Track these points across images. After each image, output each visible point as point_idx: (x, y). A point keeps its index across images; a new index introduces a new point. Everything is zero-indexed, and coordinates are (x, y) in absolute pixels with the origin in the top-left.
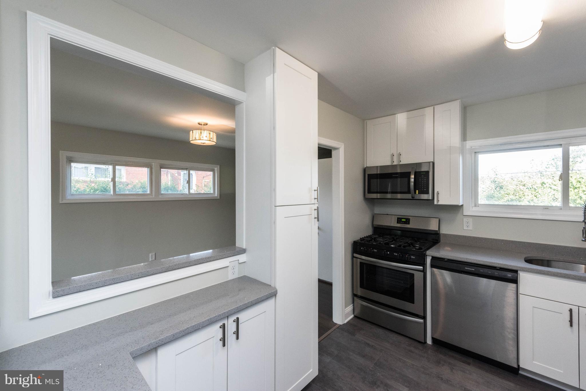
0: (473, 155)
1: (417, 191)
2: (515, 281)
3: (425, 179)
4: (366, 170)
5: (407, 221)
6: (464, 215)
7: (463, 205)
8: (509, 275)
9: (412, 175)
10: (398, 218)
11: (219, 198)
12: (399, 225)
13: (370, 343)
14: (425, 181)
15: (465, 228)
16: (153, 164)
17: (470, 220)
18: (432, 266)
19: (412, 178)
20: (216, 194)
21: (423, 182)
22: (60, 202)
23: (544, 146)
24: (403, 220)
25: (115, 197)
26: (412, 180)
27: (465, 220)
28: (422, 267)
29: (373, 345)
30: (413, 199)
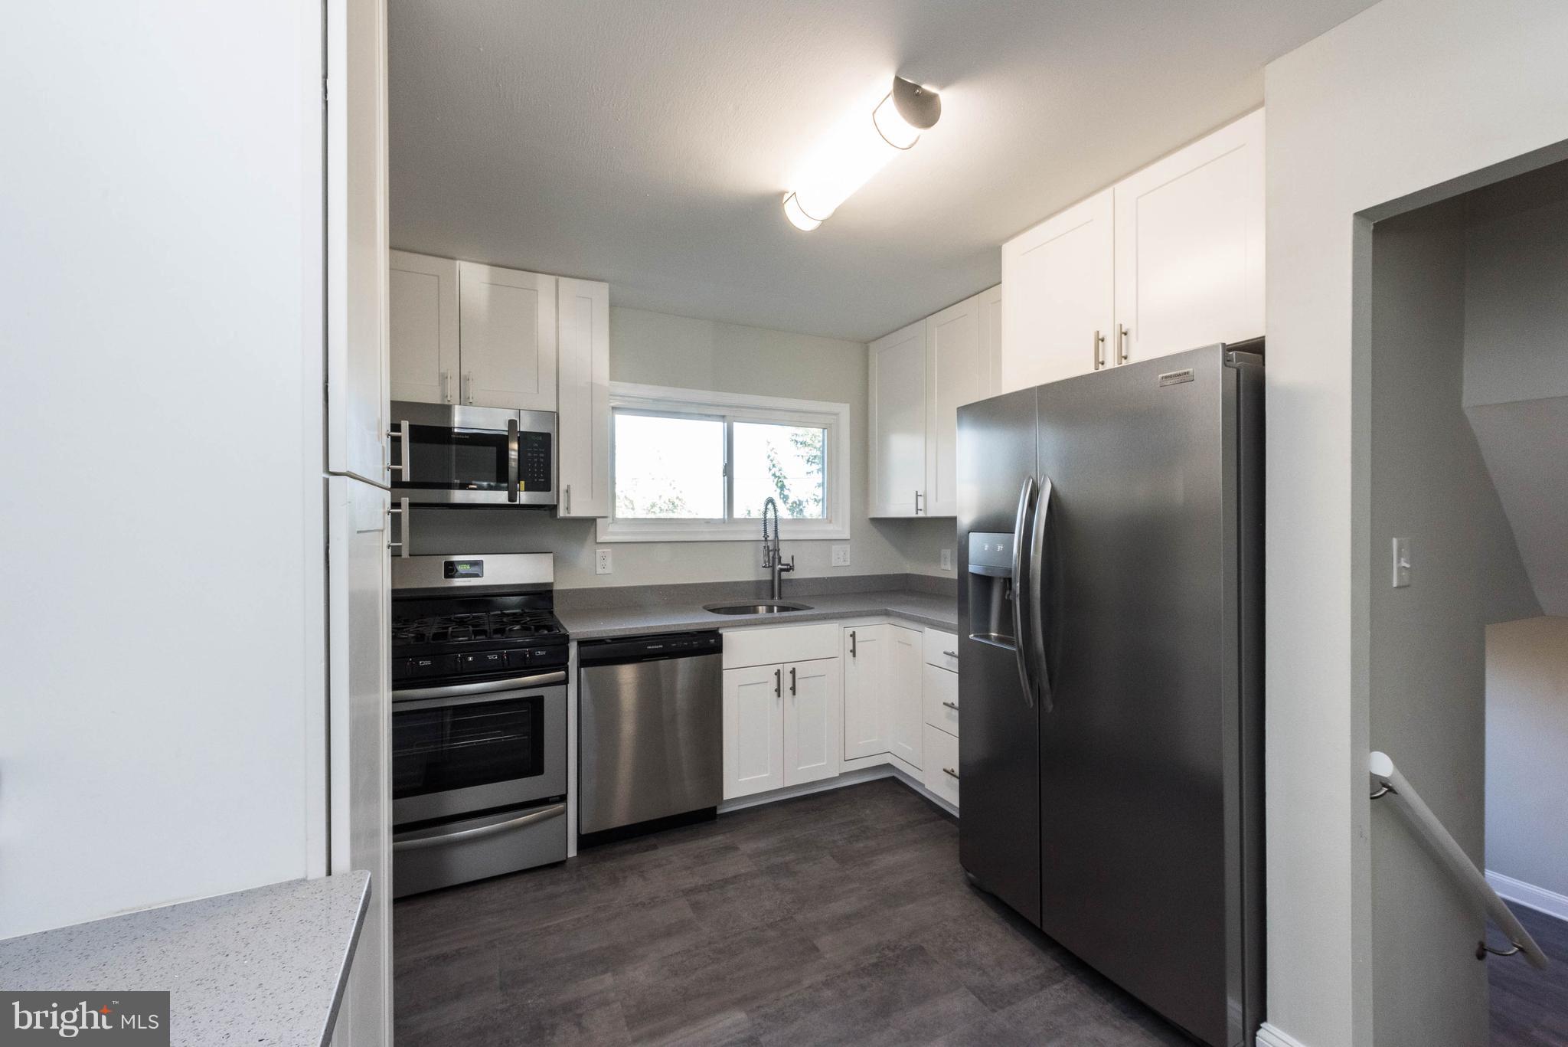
1: (523, 483)
3: (542, 452)
6: (598, 541)
7: (596, 518)
8: (712, 640)
9: (513, 441)
10: (448, 564)
13: (445, 949)
14: (542, 458)
15: (600, 570)
17: (608, 550)
18: (583, 663)
19: (514, 450)
21: (536, 460)
26: (513, 455)
27: (599, 551)
28: (563, 672)
29: (458, 951)
30: (513, 503)
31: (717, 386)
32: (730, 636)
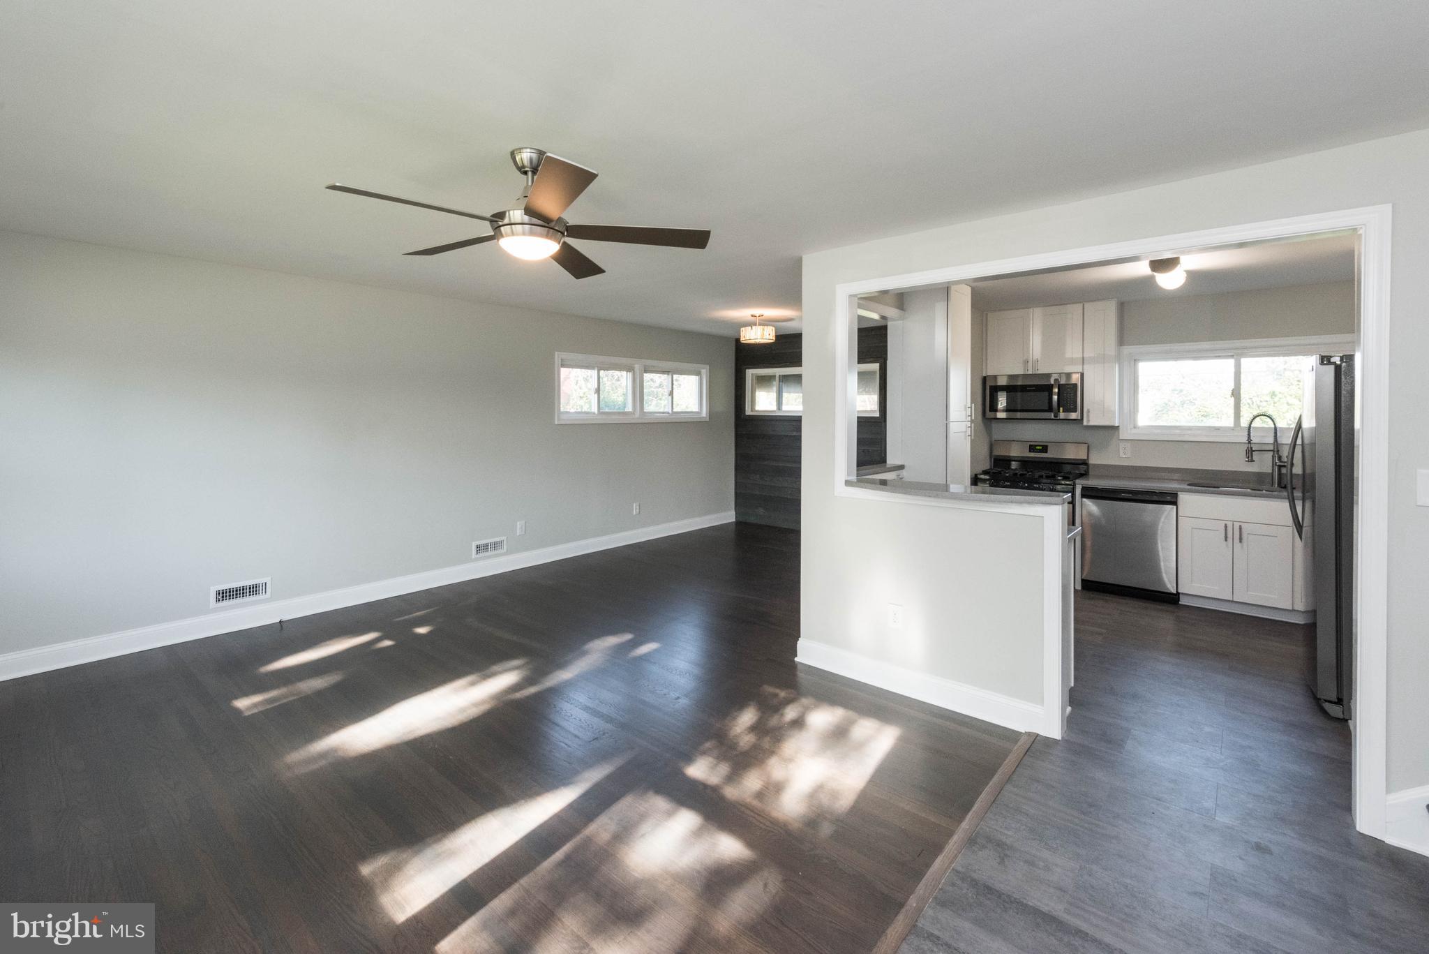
0: (1132, 362)
1: (1061, 409)
2: (1175, 503)
3: (1072, 393)
4: (987, 380)
5: (1045, 449)
6: (1119, 438)
7: (1118, 426)
8: (1169, 498)
9: (1055, 387)
10: (1030, 446)
11: (708, 419)
12: (1032, 455)
14: (1072, 396)
15: (1122, 455)
16: (636, 366)
17: (1128, 445)
18: (1083, 496)
19: (1056, 393)
20: (704, 413)
21: (1069, 397)
22: (556, 423)
23: (1216, 357)
24: (1038, 448)
25: (599, 417)
27: (1122, 445)
30: (1056, 419)
31: (1212, 338)
32: (1183, 497)
